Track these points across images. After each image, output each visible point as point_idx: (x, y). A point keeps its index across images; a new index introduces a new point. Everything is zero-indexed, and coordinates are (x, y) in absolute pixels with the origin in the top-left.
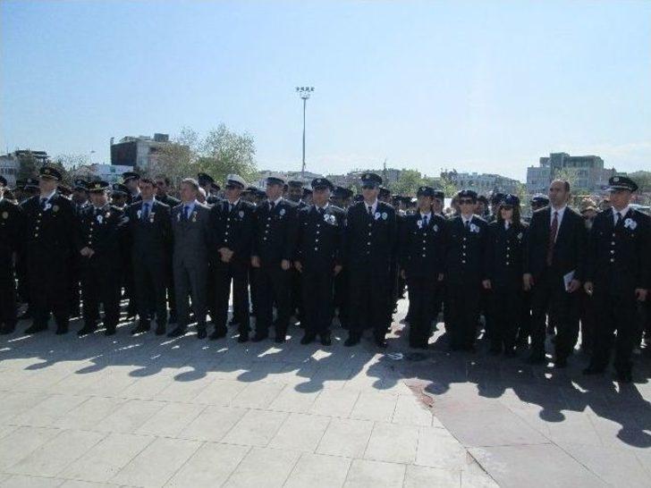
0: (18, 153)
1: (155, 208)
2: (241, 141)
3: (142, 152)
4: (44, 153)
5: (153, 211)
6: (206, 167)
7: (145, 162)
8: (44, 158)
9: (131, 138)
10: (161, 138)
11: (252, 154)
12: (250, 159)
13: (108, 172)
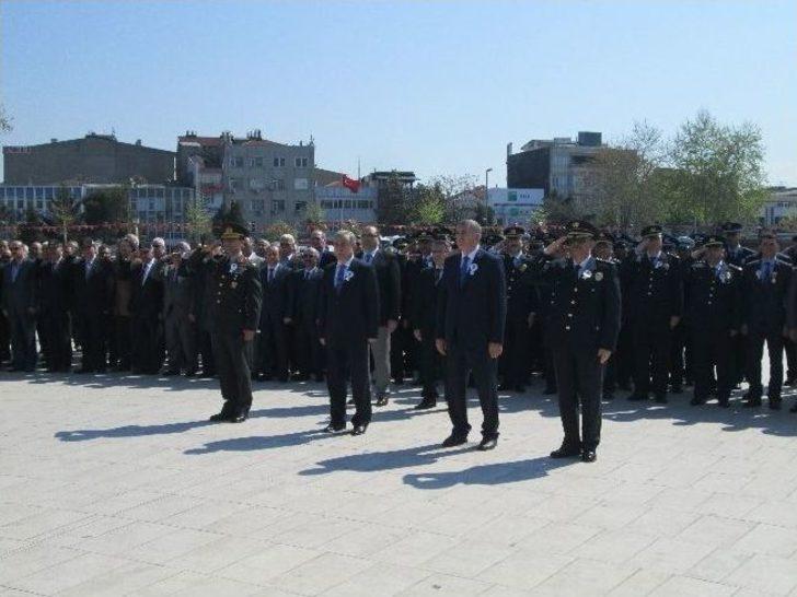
0: (375, 176)
1: (777, 268)
2: (738, 138)
3: (559, 164)
4: (411, 174)
5: (774, 270)
6: (675, 188)
7: (563, 181)
8: (411, 181)
9: (540, 142)
10: (591, 139)
11: (757, 161)
12: (755, 169)
13: (504, 199)
